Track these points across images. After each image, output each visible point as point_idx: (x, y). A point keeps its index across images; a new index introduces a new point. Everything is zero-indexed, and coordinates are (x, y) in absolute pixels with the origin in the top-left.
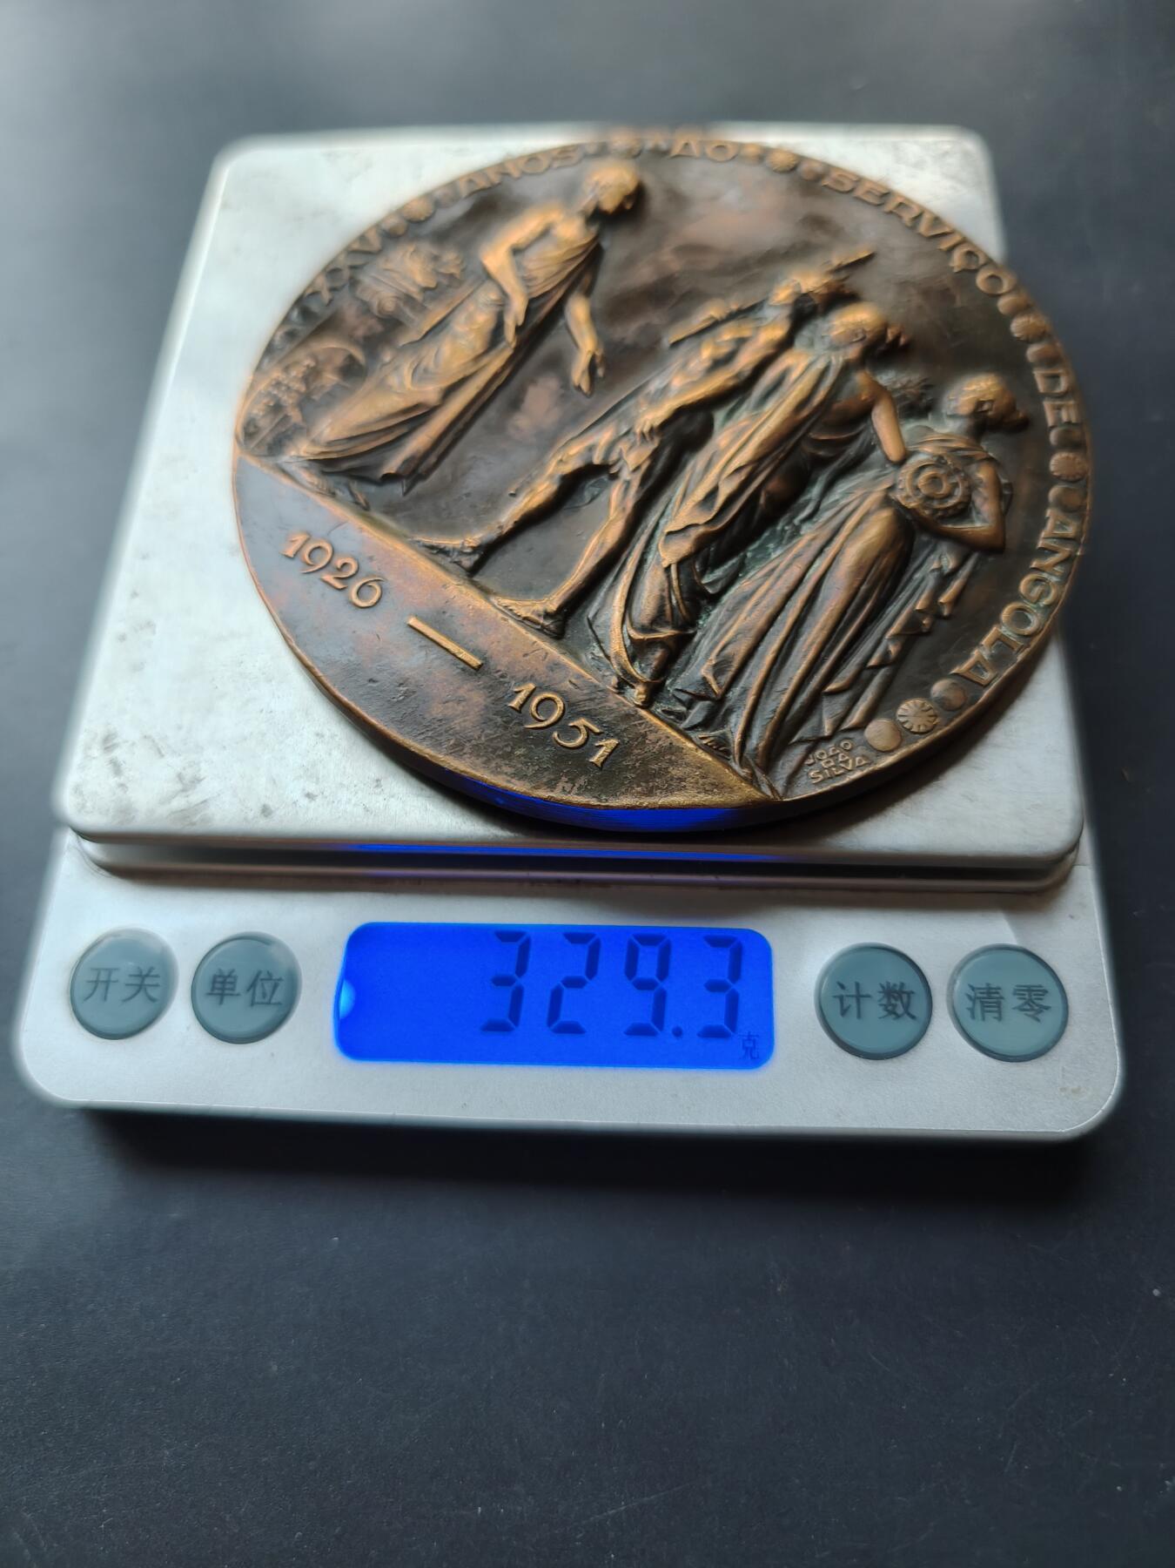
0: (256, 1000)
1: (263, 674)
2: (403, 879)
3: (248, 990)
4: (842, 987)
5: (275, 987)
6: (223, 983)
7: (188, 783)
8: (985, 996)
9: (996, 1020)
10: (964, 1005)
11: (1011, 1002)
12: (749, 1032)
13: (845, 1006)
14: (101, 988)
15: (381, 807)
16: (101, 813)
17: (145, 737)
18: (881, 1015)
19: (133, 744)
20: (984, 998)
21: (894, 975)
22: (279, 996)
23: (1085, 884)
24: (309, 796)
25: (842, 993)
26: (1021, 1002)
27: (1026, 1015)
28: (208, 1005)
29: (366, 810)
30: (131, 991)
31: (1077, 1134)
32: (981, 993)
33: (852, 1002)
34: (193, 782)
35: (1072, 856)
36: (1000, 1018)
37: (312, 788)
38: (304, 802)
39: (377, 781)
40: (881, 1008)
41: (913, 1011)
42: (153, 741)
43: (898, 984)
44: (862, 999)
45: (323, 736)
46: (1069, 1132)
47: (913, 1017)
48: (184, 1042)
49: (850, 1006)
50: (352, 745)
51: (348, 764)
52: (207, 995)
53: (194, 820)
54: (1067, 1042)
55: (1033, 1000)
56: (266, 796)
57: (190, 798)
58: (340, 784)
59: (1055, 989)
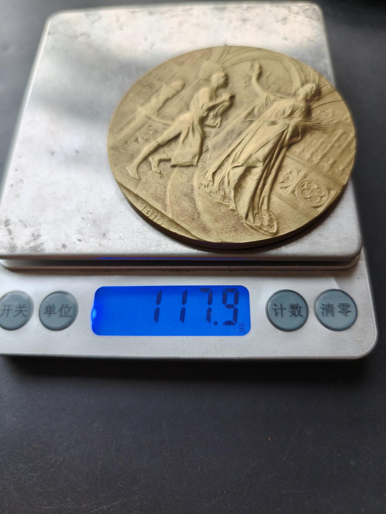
0: (63, 314)
1: (63, 197)
2: (115, 270)
3: (59, 312)
4: (276, 305)
5: (69, 310)
6: (51, 309)
7: (36, 237)
8: (327, 307)
9: (332, 316)
10: (319, 311)
11: (337, 309)
12: (242, 323)
13: (277, 312)
14: (6, 312)
15: (106, 244)
16: (4, 249)
17: (20, 221)
18: (290, 316)
19: (16, 223)
20: (327, 308)
21: (294, 301)
22: (70, 314)
23: (362, 266)
24: (79, 240)
25: (276, 308)
26: (341, 309)
27: (342, 314)
28: (45, 317)
29: (100, 245)
30: (17, 313)
31: (361, 357)
32: (326, 307)
33: (279, 311)
34: (38, 236)
35: (358, 256)
36: (333, 315)
37: (80, 237)
38: (78, 242)
39: (104, 234)
40: (290, 313)
41: (302, 314)
42: (23, 222)
43: (296, 304)
44: (282, 310)
45: (84, 219)
46: (358, 356)
47: (301, 316)
48: (36, 331)
49: (278, 312)
50: (95, 222)
51: (94, 228)
52: (45, 313)
53: (38, 250)
54: (357, 323)
55: (345, 309)
56: (64, 241)
57: (37, 242)
58: (91, 236)
59: (353, 305)
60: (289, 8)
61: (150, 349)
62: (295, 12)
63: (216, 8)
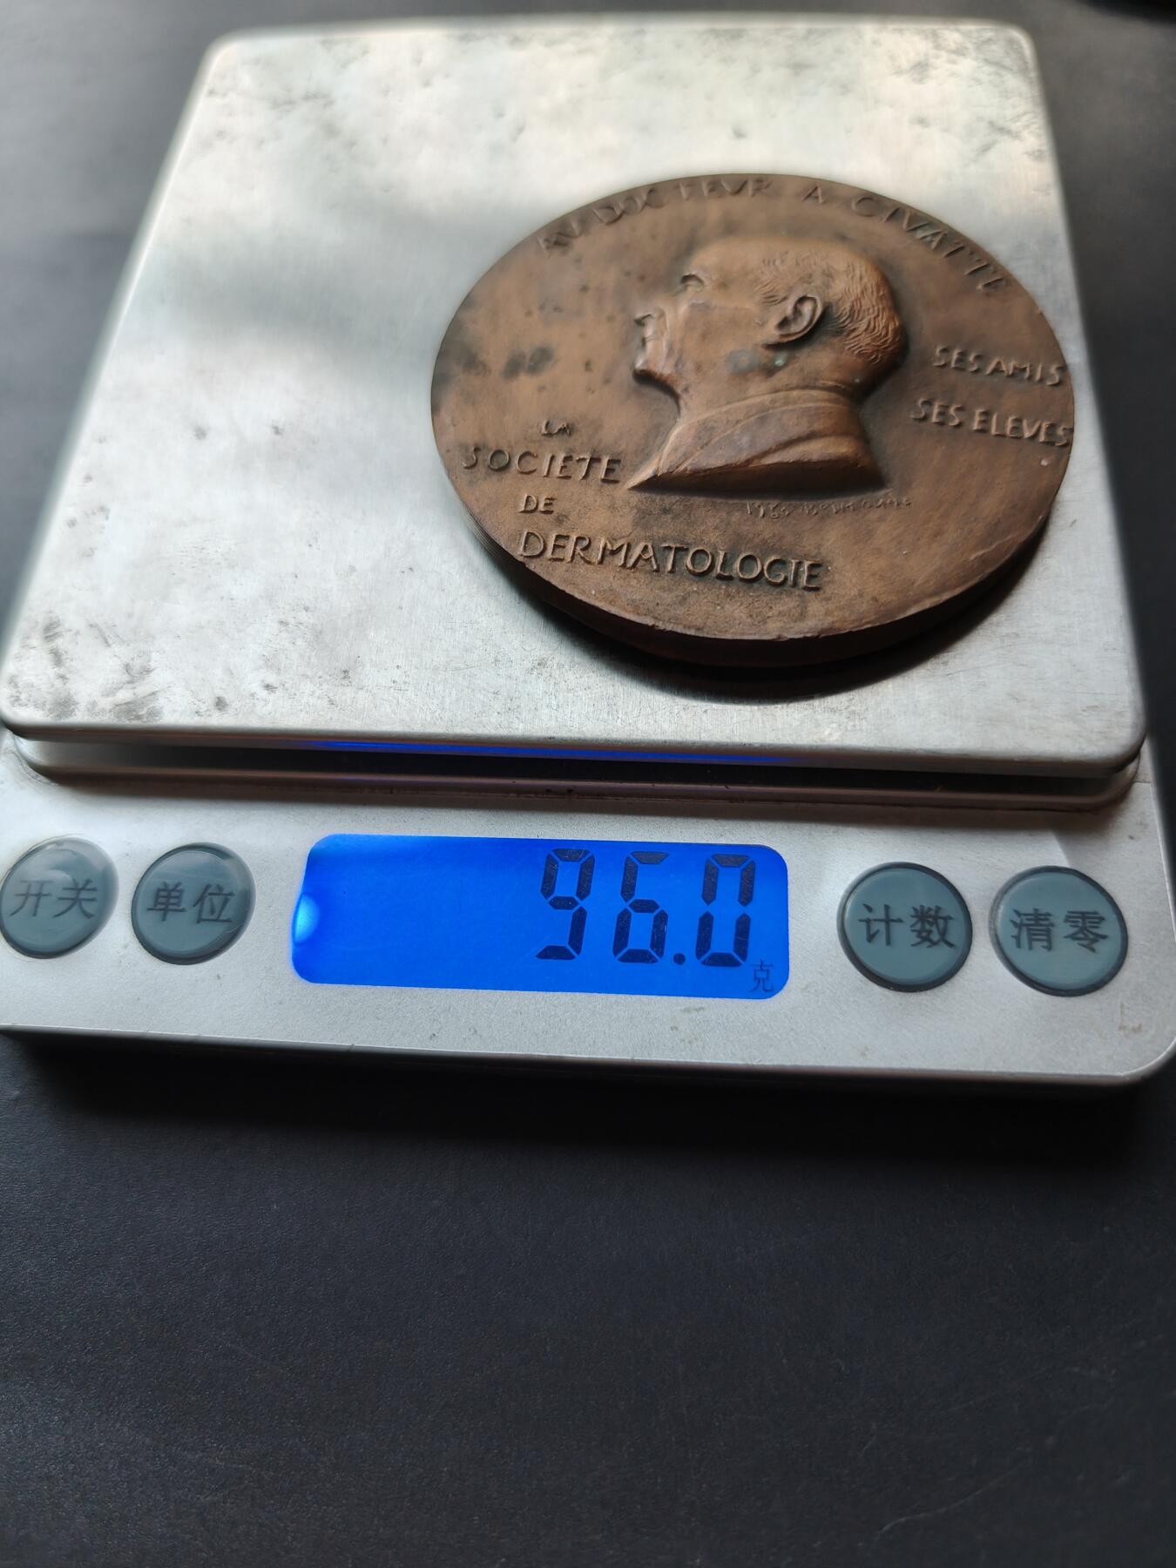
0: (205, 916)
1: (226, 559)
2: (372, 787)
3: (194, 906)
4: (870, 909)
5: (225, 902)
6: (168, 897)
7: (135, 673)
8: (1032, 922)
9: (1046, 950)
10: (1007, 933)
11: (1062, 929)
12: (762, 962)
13: (872, 931)
14: (31, 901)
15: (348, 701)
16: (36, 706)
17: (91, 626)
18: (913, 943)
19: (77, 633)
20: (1031, 925)
21: (926, 898)
22: (228, 913)
23: (1145, 800)
24: (268, 687)
25: (871, 916)
26: (1075, 930)
27: (1079, 944)
28: (149, 921)
29: (332, 703)
30: (63, 906)
31: (1137, 1078)
32: (1028, 920)
33: (881, 927)
34: (142, 673)
35: (1131, 767)
36: (1049, 948)
37: (272, 679)
38: (263, 693)
39: (345, 672)
40: (915, 934)
41: (951, 938)
42: (100, 630)
43: (933, 907)
44: (892, 923)
45: (287, 624)
46: (1128, 1076)
47: (951, 945)
48: (120, 962)
49: (878, 931)
50: (318, 634)
51: (314, 653)
52: (149, 909)
53: (140, 713)
54: (1125, 974)
55: (1087, 928)
56: (221, 688)
57: (136, 691)
58: (303, 675)
59: (1111, 917)
60: (935, 35)
61: (470, 1030)
62: (953, 46)
63: (713, 32)
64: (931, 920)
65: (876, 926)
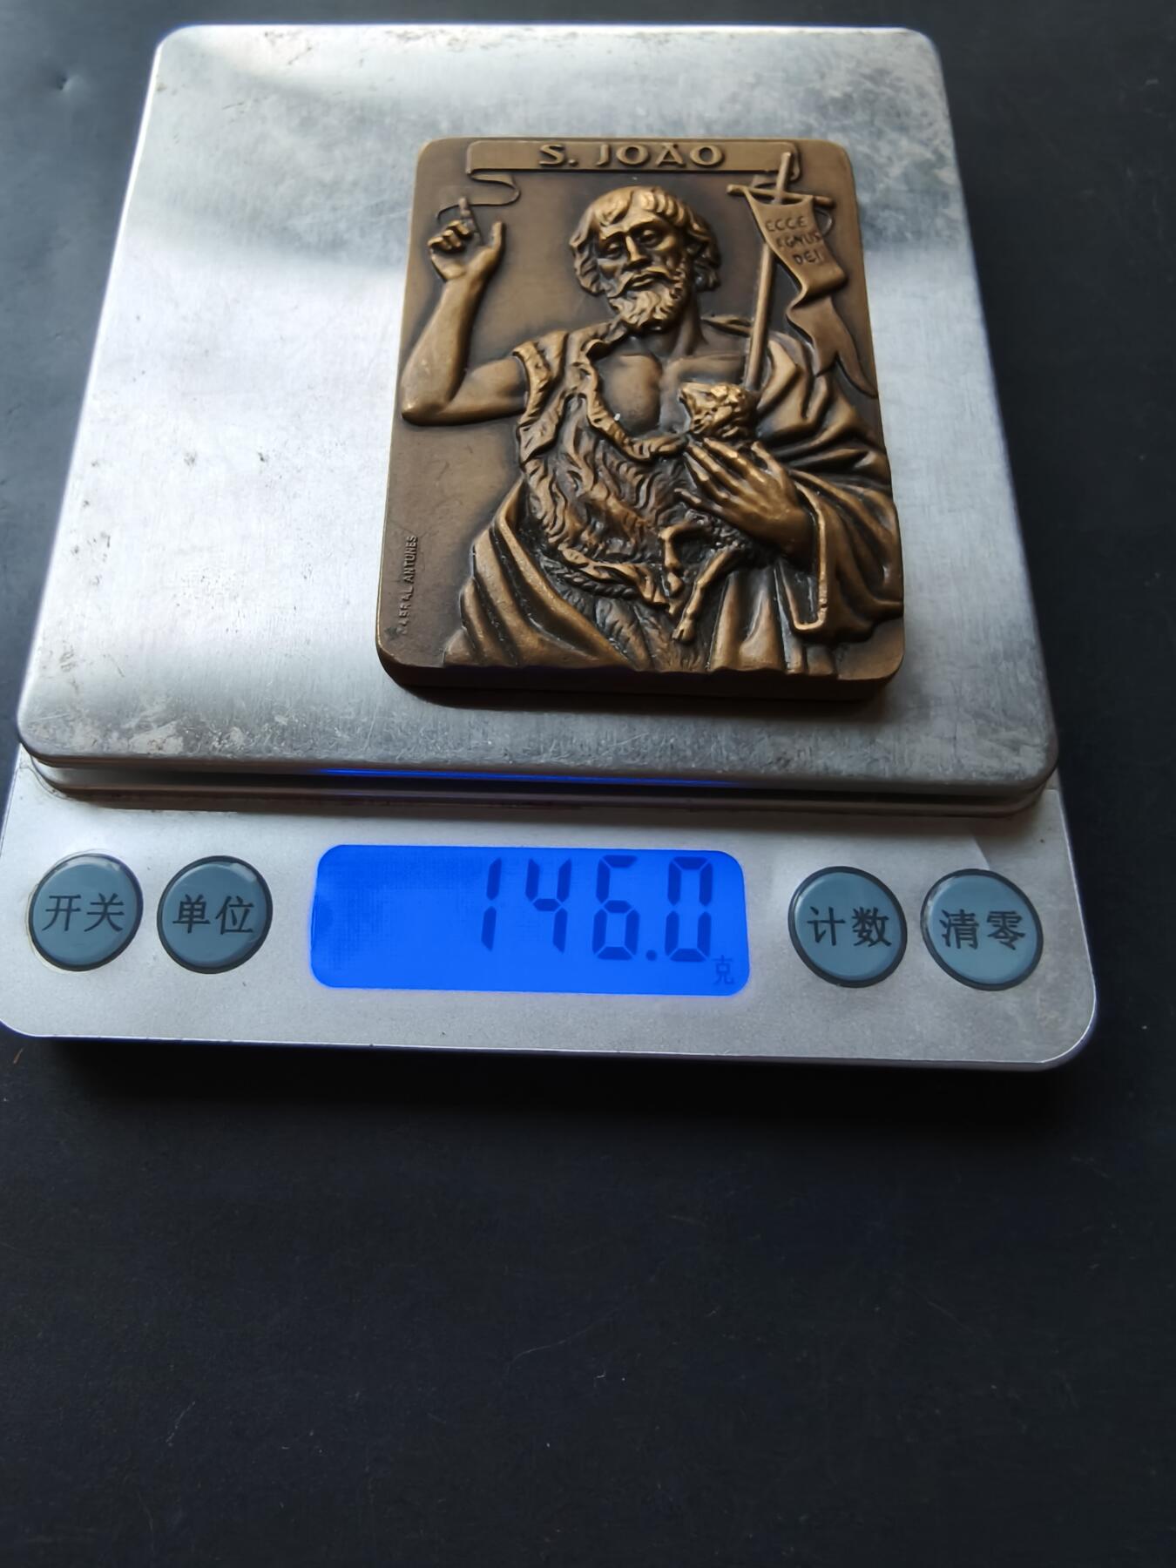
0: (227, 927)
1: (227, 589)
3: (217, 918)
4: (816, 912)
5: (246, 912)
6: (192, 909)
8: (959, 922)
9: (972, 948)
10: (936, 932)
11: (985, 929)
12: (723, 956)
13: (820, 932)
14: (62, 915)
17: (105, 657)
18: (856, 942)
19: (92, 665)
20: (959, 925)
21: (866, 899)
22: (250, 924)
23: (1054, 808)
25: (818, 918)
26: (997, 928)
27: (1002, 943)
28: (177, 933)
30: (93, 920)
31: (1055, 1065)
32: (956, 920)
33: (827, 927)
40: (857, 934)
41: (888, 936)
42: (113, 662)
43: (872, 910)
44: (836, 925)
47: (888, 944)
48: (153, 972)
49: (824, 932)
52: (174, 922)
54: (1042, 971)
55: (1005, 927)
59: (1028, 916)
64: (870, 921)
65: (823, 927)
